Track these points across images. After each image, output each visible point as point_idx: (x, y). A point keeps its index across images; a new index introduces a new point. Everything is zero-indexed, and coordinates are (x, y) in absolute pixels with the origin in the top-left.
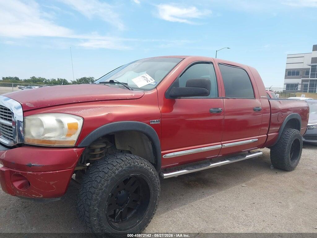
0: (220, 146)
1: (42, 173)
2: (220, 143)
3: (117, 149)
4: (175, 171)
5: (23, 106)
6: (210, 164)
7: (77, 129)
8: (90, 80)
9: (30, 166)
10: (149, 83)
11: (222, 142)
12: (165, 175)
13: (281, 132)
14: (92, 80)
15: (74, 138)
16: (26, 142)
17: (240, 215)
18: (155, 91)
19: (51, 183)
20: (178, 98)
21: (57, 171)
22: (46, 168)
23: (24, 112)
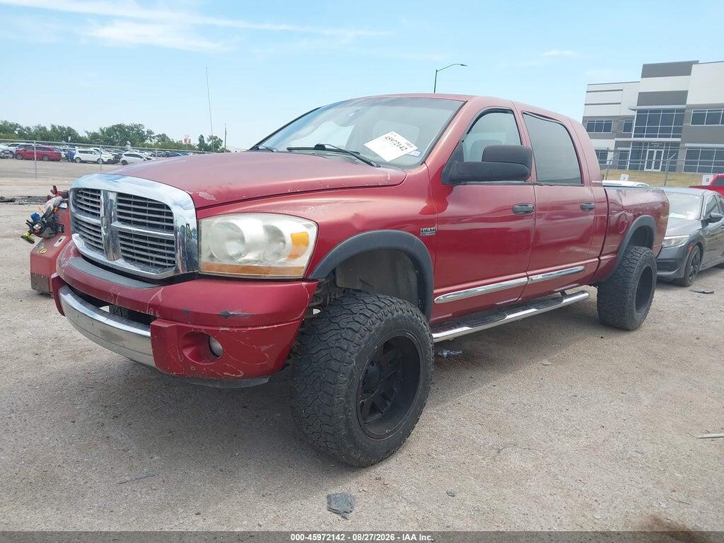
0: (525, 279)
1: (250, 329)
2: (525, 274)
3: (337, 287)
4: (450, 328)
5: (195, 198)
6: (505, 316)
7: (307, 244)
8: (133, 130)
9: (227, 316)
10: (406, 152)
11: (529, 273)
12: (435, 335)
13: (622, 255)
14: (138, 131)
15: (303, 261)
16: (204, 270)
17: (556, 417)
18: (424, 168)
19: (264, 348)
20: (463, 183)
21: (276, 326)
22: (258, 319)
23: (197, 209)
